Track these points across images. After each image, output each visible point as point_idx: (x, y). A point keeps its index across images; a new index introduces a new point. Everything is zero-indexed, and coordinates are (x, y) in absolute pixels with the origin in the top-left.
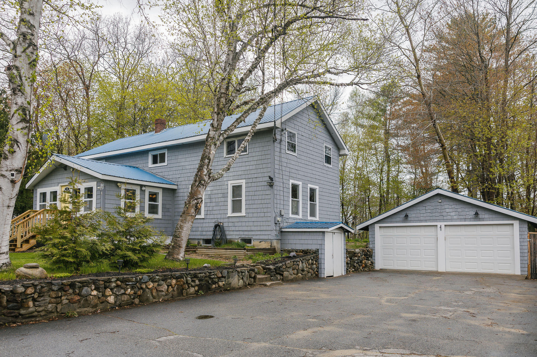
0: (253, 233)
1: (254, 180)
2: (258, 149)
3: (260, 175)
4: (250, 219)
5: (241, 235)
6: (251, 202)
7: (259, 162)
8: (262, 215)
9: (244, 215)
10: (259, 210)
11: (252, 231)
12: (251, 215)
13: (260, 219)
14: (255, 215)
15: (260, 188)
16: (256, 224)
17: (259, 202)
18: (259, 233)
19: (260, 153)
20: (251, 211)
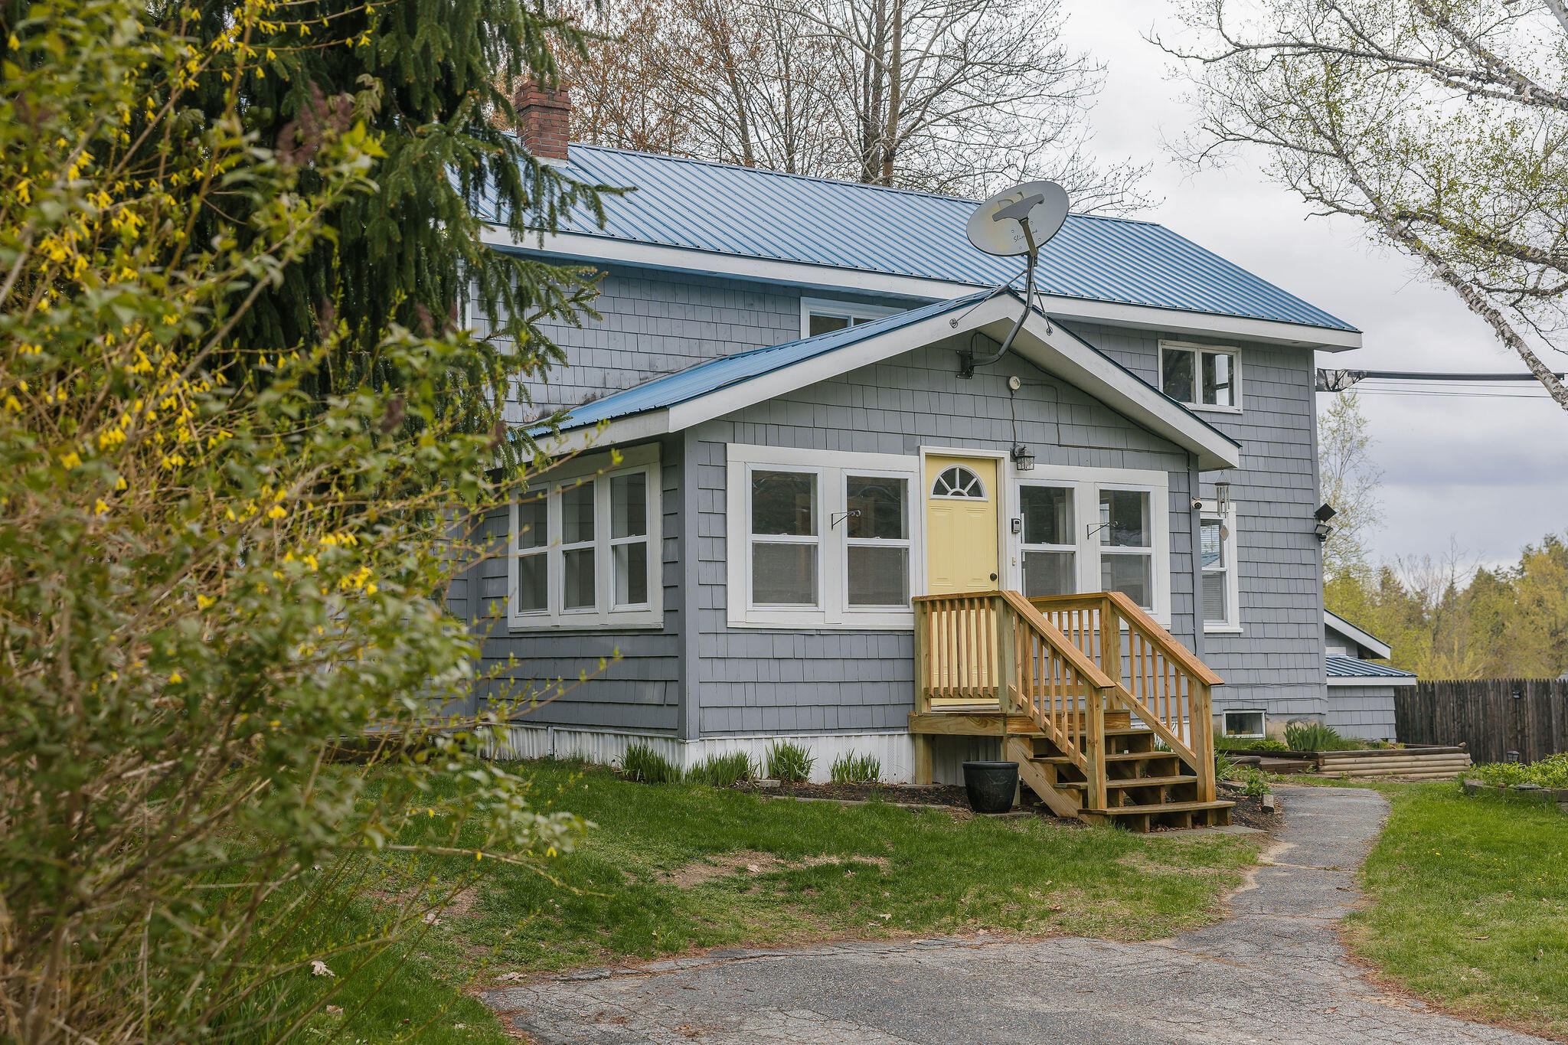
0: (1269, 693)
1: (1265, 510)
2: (1273, 405)
3: (1282, 495)
4: (1256, 646)
5: (1229, 701)
6: (1256, 585)
7: (1277, 450)
8: (1292, 631)
9: (1238, 629)
10: (1282, 616)
11: (1264, 685)
12: (1257, 631)
13: (1287, 646)
14: (1271, 631)
15: (1280, 541)
16: (1274, 661)
17: (1282, 586)
18: (1286, 692)
19: (1277, 420)
20: (1257, 615)
